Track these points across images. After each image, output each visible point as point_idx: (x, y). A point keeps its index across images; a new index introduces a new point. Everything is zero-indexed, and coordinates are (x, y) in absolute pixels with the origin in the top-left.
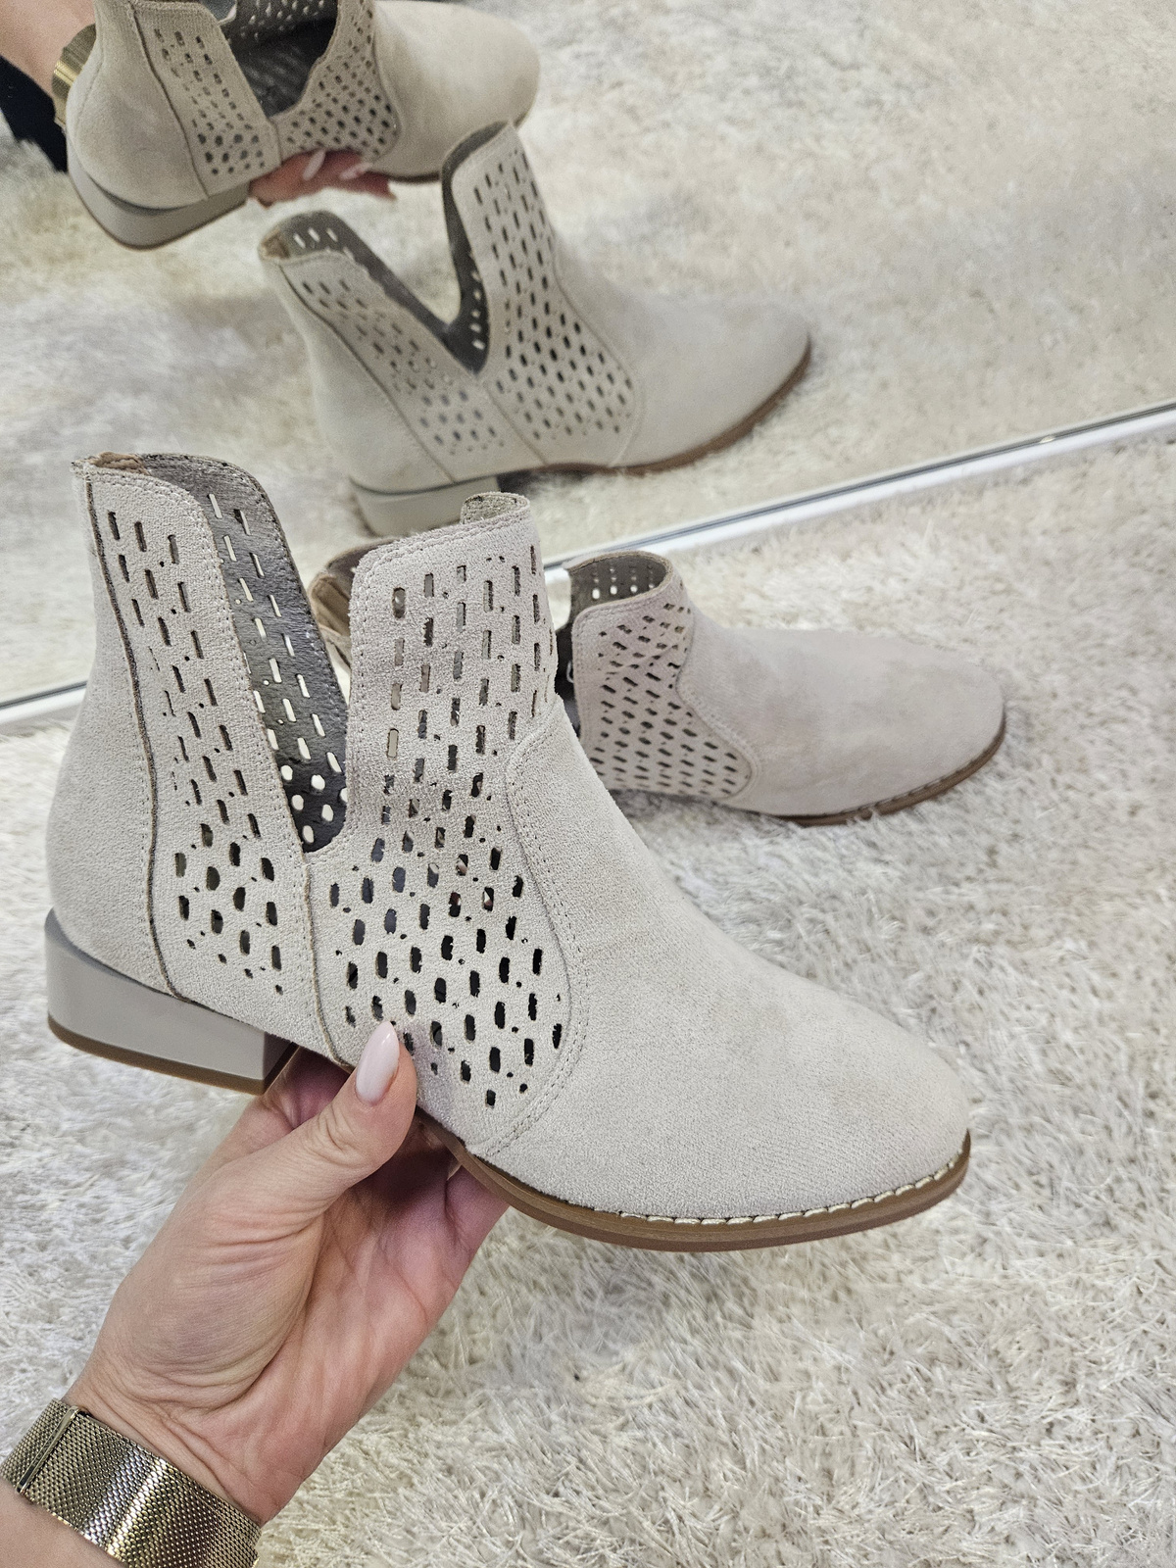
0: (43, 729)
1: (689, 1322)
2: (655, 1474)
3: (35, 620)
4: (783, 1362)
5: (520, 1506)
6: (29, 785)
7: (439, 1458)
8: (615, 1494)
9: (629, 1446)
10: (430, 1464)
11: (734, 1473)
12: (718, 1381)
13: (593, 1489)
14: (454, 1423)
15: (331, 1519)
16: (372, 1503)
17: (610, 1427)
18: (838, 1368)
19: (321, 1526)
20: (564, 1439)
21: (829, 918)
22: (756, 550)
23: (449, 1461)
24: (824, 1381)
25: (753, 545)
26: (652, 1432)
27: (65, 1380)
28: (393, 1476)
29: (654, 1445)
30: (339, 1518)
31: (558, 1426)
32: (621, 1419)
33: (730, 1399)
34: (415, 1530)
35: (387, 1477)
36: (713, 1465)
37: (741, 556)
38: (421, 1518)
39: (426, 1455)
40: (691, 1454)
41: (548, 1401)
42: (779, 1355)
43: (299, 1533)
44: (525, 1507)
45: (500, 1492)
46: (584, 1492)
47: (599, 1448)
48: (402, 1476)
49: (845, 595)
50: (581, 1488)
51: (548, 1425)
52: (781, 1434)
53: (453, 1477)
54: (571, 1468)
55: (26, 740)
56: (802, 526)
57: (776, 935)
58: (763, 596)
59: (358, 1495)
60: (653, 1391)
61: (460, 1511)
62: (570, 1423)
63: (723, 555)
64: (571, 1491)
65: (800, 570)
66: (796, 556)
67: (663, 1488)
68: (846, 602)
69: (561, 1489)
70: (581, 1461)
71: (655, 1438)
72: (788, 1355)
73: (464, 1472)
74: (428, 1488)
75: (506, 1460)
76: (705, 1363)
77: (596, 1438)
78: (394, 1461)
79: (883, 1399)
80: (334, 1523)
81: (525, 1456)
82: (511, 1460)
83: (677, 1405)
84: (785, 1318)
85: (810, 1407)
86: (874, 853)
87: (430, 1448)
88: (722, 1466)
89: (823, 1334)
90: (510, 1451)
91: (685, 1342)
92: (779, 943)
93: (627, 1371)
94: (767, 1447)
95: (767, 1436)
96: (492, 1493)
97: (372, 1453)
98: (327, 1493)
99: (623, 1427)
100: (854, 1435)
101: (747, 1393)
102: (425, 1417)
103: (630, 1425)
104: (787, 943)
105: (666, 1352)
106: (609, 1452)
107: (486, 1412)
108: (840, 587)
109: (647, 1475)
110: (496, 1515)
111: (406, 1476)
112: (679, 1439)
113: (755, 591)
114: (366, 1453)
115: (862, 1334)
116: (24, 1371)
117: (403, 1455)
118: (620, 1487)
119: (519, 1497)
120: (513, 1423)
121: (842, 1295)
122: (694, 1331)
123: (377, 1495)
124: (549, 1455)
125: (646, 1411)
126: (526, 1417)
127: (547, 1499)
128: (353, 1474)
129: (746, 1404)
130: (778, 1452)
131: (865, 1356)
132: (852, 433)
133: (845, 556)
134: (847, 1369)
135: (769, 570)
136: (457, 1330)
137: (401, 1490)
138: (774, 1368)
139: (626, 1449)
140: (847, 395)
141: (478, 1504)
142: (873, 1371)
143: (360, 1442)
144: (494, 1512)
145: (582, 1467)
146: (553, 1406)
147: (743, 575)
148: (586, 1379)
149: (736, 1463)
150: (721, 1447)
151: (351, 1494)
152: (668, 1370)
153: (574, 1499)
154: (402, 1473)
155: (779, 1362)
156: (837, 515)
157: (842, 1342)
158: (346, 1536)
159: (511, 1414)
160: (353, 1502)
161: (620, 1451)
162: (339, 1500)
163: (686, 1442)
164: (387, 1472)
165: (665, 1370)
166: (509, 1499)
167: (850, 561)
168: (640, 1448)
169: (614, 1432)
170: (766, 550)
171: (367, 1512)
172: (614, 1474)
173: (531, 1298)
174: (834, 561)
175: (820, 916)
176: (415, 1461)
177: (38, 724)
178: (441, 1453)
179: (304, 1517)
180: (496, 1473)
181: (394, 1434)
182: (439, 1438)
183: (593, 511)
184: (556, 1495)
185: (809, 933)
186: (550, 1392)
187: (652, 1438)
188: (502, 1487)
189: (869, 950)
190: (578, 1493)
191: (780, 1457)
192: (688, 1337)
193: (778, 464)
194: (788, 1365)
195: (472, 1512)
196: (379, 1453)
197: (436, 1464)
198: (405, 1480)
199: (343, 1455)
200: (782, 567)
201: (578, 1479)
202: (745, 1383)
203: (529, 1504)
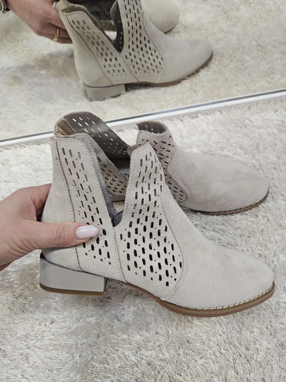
0: (43, 143)
1: (222, 330)
2: (211, 373)
3: (42, 114)
4: (251, 345)
5: (169, 377)
6: (38, 158)
7: (146, 360)
8: (198, 377)
9: (203, 364)
10: (144, 362)
11: (235, 376)
12: (230, 348)
13: (192, 375)
14: (151, 350)
15: (114, 374)
16: (126, 371)
17: (197, 358)
18: (267, 349)
19: (111, 376)
20: (184, 359)
21: (269, 215)
22: (249, 108)
23: (149, 362)
24: (263, 352)
25: (248, 106)
26: (210, 361)
27: (40, 324)
28: (132, 364)
29: (211, 364)
30: (117, 374)
31: (182, 356)
32: (201, 356)
33: (234, 353)
34: (138, 380)
35: (131, 364)
36: (229, 373)
37: (245, 109)
38: (141, 377)
39: (143, 359)
40: (221, 368)
41: (179, 348)
42: (249, 343)
43: (104, 377)
44: (171, 378)
45: (164, 372)
46: (189, 376)
47: (194, 363)
48: (135, 364)
49: (275, 122)
50: (188, 375)
51: (179, 355)
52: (249, 366)
53: (150, 366)
54: (185, 369)
55: (39, 146)
56: (264, 101)
57: (252, 219)
58: (250, 121)
59: (122, 368)
60: (211, 349)
61: (152, 377)
62: (186, 355)
63: (239, 108)
64: (185, 375)
65: (262, 114)
66: (261, 110)
67: (213, 378)
68: (275, 124)
69: (183, 374)
70: (188, 366)
71: (211, 363)
72: (252, 343)
73: (154, 365)
74: (143, 369)
75: (166, 363)
76: (227, 343)
77: (193, 361)
78: (133, 359)
79: (281, 359)
80: (115, 375)
81: (172, 363)
82: (167, 363)
83: (218, 353)
84: (252, 331)
85: (259, 360)
86: (283, 198)
87: (144, 357)
88: (231, 373)
89: (263, 338)
90: (167, 361)
91: (221, 335)
92: (253, 222)
93: (203, 342)
94: (245, 369)
95: (245, 366)
96: (162, 372)
97: (126, 356)
98: (113, 366)
99: (200, 358)
100: (272, 370)
101: (239, 353)
102: (143, 348)
103: (203, 358)
104: (255, 222)
105: (215, 338)
106: (197, 365)
107: (160, 349)
108: (274, 120)
109: (208, 373)
110: (162, 379)
111: (136, 364)
112: (218, 364)
113: (248, 119)
114: (125, 356)
115: (275, 339)
116: (29, 320)
117: (136, 358)
118: (200, 375)
119: (169, 375)
120: (168, 353)
121: (269, 327)
122: (224, 333)
123: (128, 369)
124: (179, 364)
125: (209, 354)
126: (172, 352)
127: (178, 376)
128: (121, 362)
129: (239, 356)
130: (248, 371)
131: (276, 346)
132: (277, 77)
133: (276, 111)
134: (270, 349)
135: (252, 114)
136: (153, 324)
137: (135, 368)
138: (248, 346)
139: (202, 365)
140: (275, 67)
141: (157, 375)
142: (278, 351)
143: (124, 353)
144: (162, 378)
145: (189, 368)
146: (180, 349)
147: (245, 114)
148: (191, 343)
149: (235, 373)
150: (231, 368)
151: (120, 367)
152: (215, 343)
153: (186, 377)
154: (135, 363)
155: (250, 345)
156: (275, 99)
157: (268, 341)
158: (118, 379)
159: (168, 351)
160: (120, 370)
161: (200, 365)
162: (116, 369)
163: (220, 365)
164: (131, 362)
165: (214, 343)
166: (166, 375)
167: (277, 113)
168: (206, 365)
169: (198, 359)
170: (252, 108)
171: (124, 373)
172: (198, 372)
173: (175, 317)
174: (272, 113)
175: (267, 215)
176: (139, 360)
177: (42, 141)
178: (147, 359)
179: (106, 372)
180: (163, 366)
181: (134, 351)
182: (147, 354)
183: (200, 94)
184: (181, 376)
185: (263, 219)
186: (180, 345)
187: (210, 362)
188: (165, 371)
189: (281, 226)
190: (187, 375)
191: (249, 373)
192: (222, 334)
193: (255, 84)
194: (252, 346)
195: (155, 377)
196: (129, 356)
197: (145, 362)
198: (136, 365)
199: (118, 356)
200: (256, 113)
201: (188, 371)
202: (238, 350)
203: (172, 377)
